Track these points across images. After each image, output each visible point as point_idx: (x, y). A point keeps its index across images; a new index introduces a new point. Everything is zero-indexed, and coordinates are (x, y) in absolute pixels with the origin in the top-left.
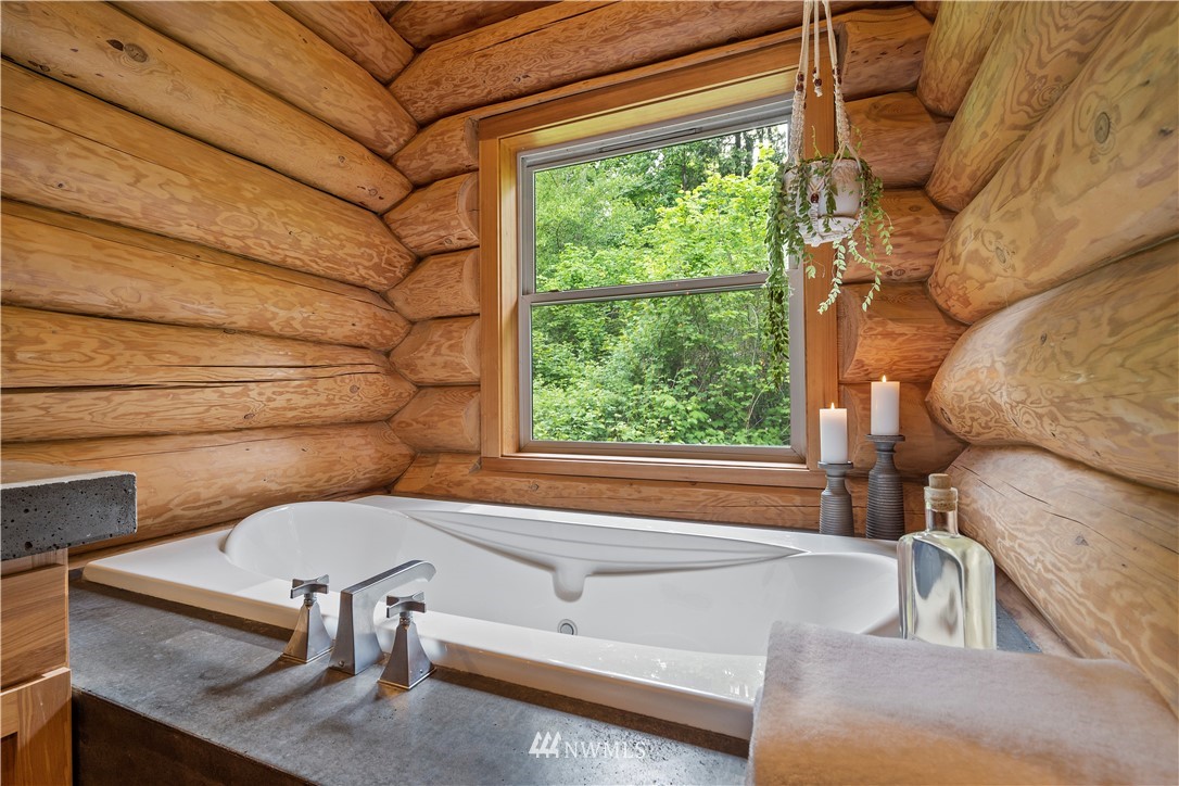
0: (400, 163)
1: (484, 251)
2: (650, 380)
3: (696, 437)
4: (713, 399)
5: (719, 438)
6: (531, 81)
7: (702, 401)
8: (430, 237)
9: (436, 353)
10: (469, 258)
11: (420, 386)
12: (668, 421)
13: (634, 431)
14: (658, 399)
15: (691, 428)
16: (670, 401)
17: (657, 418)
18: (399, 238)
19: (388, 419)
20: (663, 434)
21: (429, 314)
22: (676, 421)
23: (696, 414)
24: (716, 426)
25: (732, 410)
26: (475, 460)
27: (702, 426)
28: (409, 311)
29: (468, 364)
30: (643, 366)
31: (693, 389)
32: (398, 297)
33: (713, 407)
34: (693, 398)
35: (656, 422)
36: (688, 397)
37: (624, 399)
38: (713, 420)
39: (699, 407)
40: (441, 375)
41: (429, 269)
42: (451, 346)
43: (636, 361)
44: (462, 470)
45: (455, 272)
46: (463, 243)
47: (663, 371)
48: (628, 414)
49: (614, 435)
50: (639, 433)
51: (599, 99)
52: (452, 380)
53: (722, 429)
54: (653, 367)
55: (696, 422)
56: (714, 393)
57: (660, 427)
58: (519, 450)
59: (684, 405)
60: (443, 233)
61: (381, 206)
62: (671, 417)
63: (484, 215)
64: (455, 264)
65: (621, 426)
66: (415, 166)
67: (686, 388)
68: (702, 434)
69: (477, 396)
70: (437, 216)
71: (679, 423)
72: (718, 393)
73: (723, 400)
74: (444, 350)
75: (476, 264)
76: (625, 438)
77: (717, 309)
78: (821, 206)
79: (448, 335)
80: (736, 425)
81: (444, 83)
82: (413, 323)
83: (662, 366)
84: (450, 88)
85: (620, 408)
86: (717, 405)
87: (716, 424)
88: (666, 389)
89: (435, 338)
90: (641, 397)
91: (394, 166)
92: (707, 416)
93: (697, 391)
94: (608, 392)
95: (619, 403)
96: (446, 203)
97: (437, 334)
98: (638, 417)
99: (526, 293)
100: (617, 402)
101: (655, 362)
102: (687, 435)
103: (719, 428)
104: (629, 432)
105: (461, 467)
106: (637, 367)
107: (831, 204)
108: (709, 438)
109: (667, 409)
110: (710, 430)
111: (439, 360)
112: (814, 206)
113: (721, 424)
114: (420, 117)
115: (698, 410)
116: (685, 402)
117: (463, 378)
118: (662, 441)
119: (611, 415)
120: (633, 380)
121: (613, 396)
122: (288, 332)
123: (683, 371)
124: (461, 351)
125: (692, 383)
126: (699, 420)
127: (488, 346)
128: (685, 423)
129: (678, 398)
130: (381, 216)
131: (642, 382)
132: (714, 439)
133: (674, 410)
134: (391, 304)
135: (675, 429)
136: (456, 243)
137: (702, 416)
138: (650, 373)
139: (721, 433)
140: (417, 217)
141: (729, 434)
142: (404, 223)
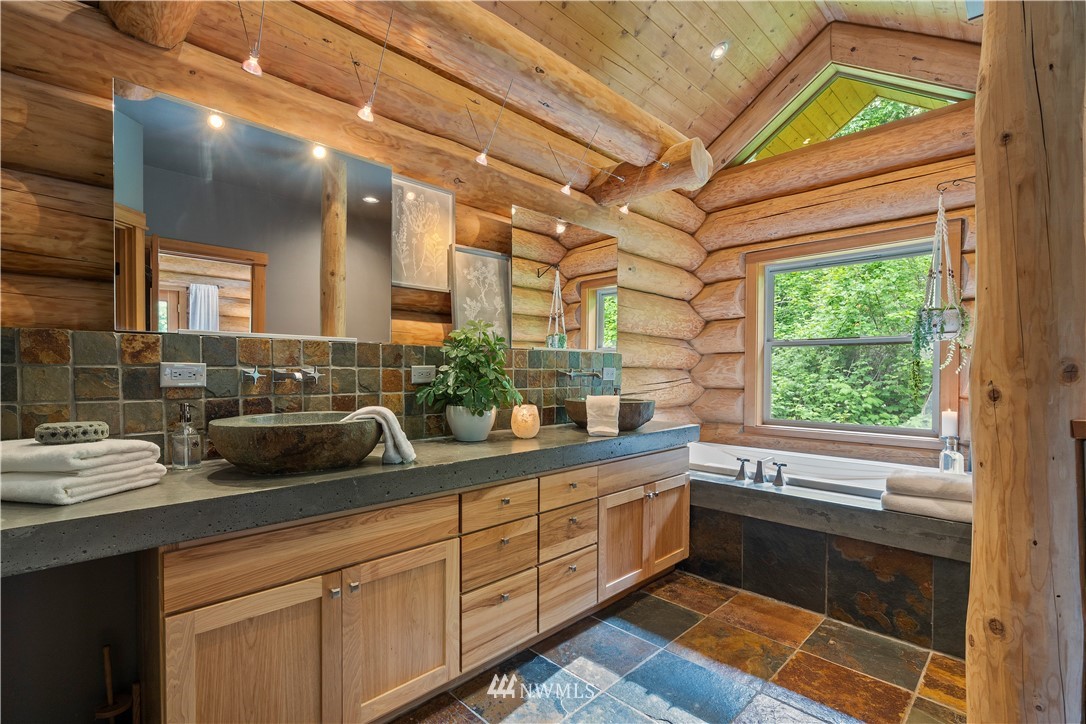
0: (699, 274)
1: (748, 320)
2: (826, 370)
3: (870, 420)
4: (888, 387)
5: (893, 421)
6: (779, 235)
7: (877, 389)
8: (717, 313)
9: (720, 372)
10: (739, 325)
11: (706, 388)
12: (843, 405)
13: (812, 413)
14: (834, 387)
15: (866, 412)
16: (846, 389)
17: (833, 402)
18: (698, 313)
19: (690, 405)
20: (838, 415)
21: (713, 351)
22: (851, 405)
23: (871, 400)
24: (891, 411)
25: (908, 397)
26: (741, 427)
27: (876, 410)
28: (702, 350)
29: (737, 378)
30: (819, 357)
31: (868, 379)
32: (697, 343)
33: (888, 394)
34: (868, 387)
35: (832, 405)
36: (863, 386)
37: (802, 386)
38: (888, 405)
39: (874, 394)
40: (721, 383)
41: (716, 329)
42: (728, 370)
43: (813, 353)
44: (734, 432)
45: (732, 332)
46: (735, 316)
47: (838, 362)
48: (806, 398)
49: (792, 414)
50: (816, 414)
51: (819, 246)
52: (727, 386)
53: (897, 413)
54: (829, 359)
55: (870, 407)
56: (889, 382)
57: (835, 411)
58: (763, 423)
59: (859, 393)
60: (724, 312)
61: (688, 298)
62: (846, 402)
63: (749, 302)
64: (732, 328)
65: (799, 408)
66: (708, 276)
67: (862, 377)
68: (876, 417)
69: (742, 395)
70: (722, 303)
71: (854, 407)
72: (894, 382)
73: (899, 389)
74: (724, 371)
75: (744, 327)
76: (804, 417)
77: (895, 309)
78: (938, 329)
79: (726, 363)
80: (912, 410)
81: (727, 235)
82: (702, 355)
83: (837, 358)
84: (730, 237)
85: (797, 392)
86: (892, 392)
87: (890, 409)
88: (842, 378)
89: (719, 365)
90: (817, 384)
91: (695, 276)
92: (881, 402)
93: (872, 381)
94: (785, 379)
95: (795, 389)
96: (729, 297)
97: (719, 362)
98: (814, 401)
99: (768, 341)
100: (795, 387)
101: (831, 355)
102: (862, 417)
103: (894, 413)
104: (806, 413)
105: (733, 431)
106: (814, 358)
107: (942, 329)
108: (883, 421)
109: (843, 395)
110: (885, 414)
111: (720, 376)
112: (934, 329)
113: (896, 409)
114: (710, 249)
115: (872, 396)
116: (859, 389)
117: (733, 385)
118: (838, 422)
119: (789, 398)
120: (808, 369)
121: (791, 383)
122: (662, 366)
123: (858, 363)
124: (735, 372)
125: (868, 373)
126: (873, 405)
127: (749, 369)
128: (859, 407)
129: (853, 386)
130: (689, 302)
131: (817, 371)
132: (888, 422)
133: (849, 396)
134: (692, 346)
135: (850, 412)
136: (731, 316)
137: (877, 402)
138: (826, 364)
139: (896, 417)
140: (710, 304)
141: (904, 418)
142: (702, 306)
